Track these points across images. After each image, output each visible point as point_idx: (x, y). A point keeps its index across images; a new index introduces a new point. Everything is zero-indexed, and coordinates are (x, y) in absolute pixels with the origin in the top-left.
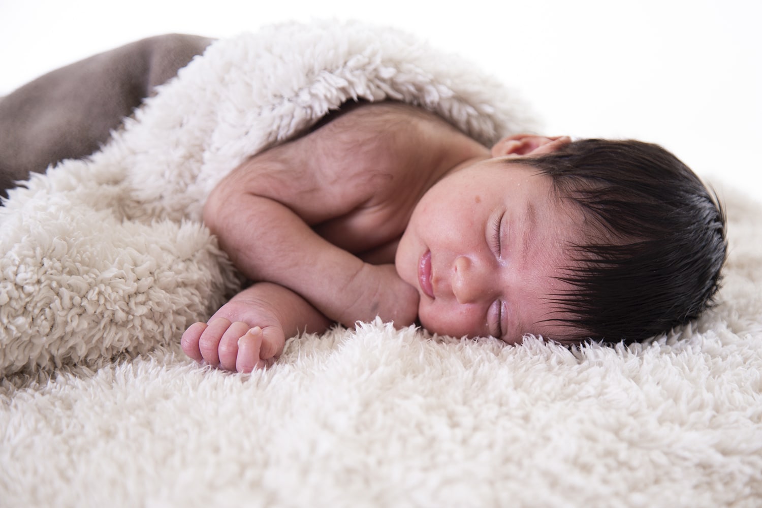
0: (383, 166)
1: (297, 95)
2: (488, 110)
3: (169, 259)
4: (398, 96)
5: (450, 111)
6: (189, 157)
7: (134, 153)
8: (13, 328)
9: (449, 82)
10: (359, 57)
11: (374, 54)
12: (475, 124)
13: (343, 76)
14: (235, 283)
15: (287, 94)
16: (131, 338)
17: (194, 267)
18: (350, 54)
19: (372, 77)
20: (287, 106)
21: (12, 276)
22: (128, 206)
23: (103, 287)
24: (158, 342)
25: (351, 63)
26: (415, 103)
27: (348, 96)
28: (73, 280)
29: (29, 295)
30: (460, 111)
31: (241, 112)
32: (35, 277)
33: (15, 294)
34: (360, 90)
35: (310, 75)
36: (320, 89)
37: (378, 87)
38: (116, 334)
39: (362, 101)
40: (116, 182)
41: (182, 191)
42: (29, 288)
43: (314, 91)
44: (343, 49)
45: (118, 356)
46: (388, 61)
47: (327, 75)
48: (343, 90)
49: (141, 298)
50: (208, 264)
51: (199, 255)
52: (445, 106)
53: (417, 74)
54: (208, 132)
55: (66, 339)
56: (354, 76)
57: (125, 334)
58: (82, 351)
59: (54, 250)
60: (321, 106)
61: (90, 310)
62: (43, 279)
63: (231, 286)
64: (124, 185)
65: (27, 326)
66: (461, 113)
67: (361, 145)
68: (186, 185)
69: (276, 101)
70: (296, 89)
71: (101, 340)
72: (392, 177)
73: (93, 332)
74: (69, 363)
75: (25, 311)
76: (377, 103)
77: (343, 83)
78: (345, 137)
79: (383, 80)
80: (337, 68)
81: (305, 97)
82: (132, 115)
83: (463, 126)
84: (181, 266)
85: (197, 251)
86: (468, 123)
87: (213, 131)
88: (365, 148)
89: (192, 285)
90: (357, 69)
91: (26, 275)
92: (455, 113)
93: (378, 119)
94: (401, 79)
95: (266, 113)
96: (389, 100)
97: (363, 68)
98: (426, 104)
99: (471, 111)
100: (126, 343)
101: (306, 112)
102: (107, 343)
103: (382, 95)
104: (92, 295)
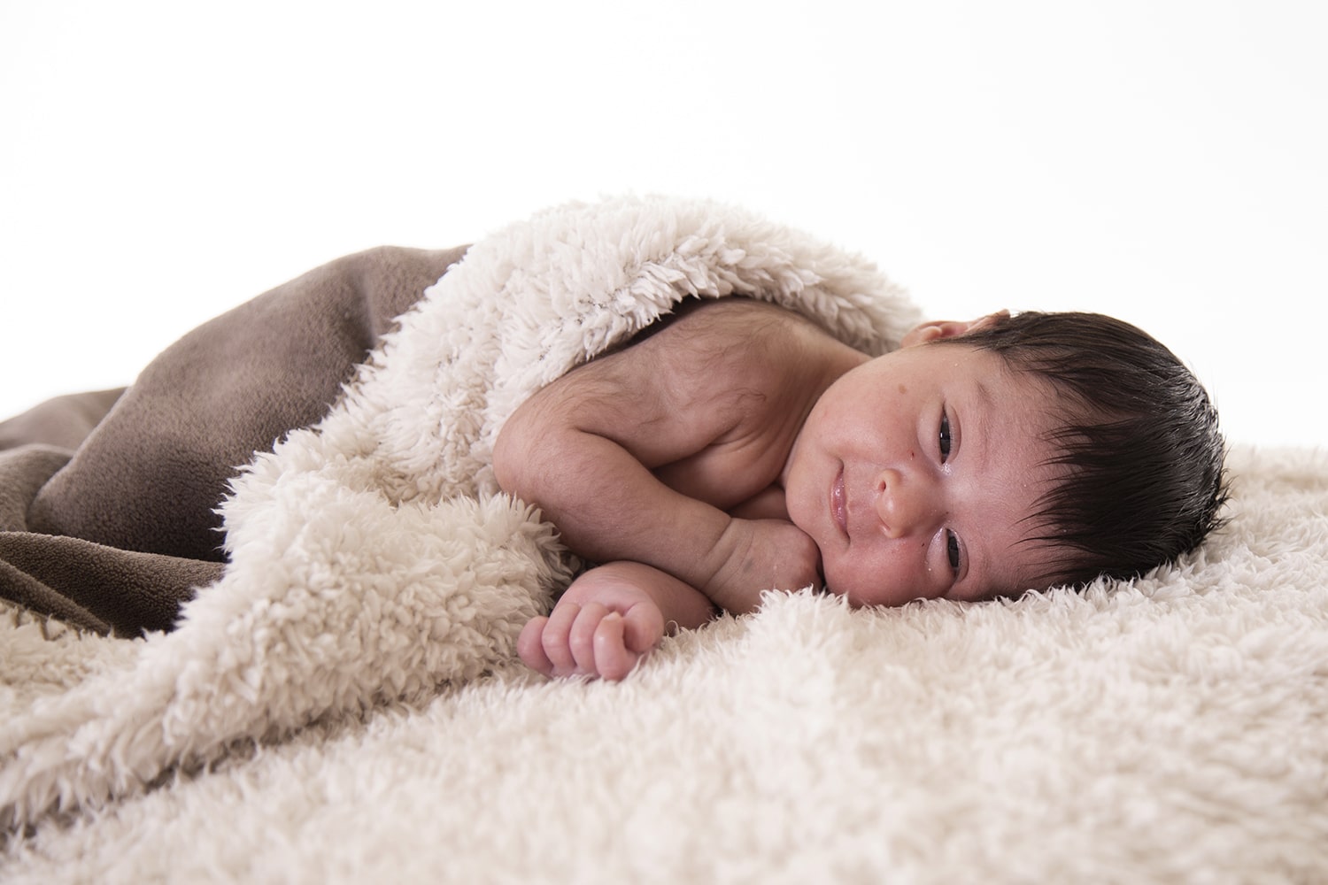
0: (754, 383)
1: (613, 299)
2: (866, 300)
3: (482, 545)
4: (749, 287)
5: (815, 305)
6: (470, 402)
7: (384, 410)
8: (318, 650)
9: (814, 264)
10: (695, 238)
11: (711, 233)
12: (849, 320)
13: (675, 267)
14: (564, 573)
15: (599, 297)
16: (461, 657)
17: (514, 555)
18: (680, 236)
19: (712, 263)
20: (600, 316)
21: (302, 579)
22: (391, 485)
23: (419, 588)
24: (492, 662)
25: (685, 247)
26: (769, 298)
27: (685, 294)
28: (378, 579)
29: (330, 603)
30: (828, 305)
31: (535, 328)
32: (333, 579)
33: (313, 603)
34: (702, 283)
35: (630, 269)
36: (647, 287)
37: (721, 277)
38: (441, 653)
39: (705, 300)
40: (365, 454)
41: (465, 454)
42: (331, 594)
43: (636, 292)
44: (671, 229)
45: (445, 685)
46: (735, 241)
47: (653, 267)
48: (676, 286)
49: (463, 600)
50: (529, 552)
51: (516, 538)
52: (810, 298)
53: (772, 254)
54: (488, 364)
55: (378, 664)
56: (691, 264)
57: (451, 652)
58: (400, 680)
59: (342, 542)
60: (647, 311)
61: (407, 619)
62: (342, 580)
63: (561, 577)
64: (380, 454)
65: (335, 646)
66: (829, 307)
67: (725, 353)
68: (468, 444)
69: (583, 309)
70: (612, 289)
71: (423, 662)
72: (765, 398)
73: (410, 653)
74: (381, 701)
75: (326, 626)
76: (724, 299)
77: (676, 276)
78: (699, 344)
79: (727, 267)
80: (665, 256)
81: (626, 301)
82: (368, 360)
83: (834, 327)
84: (500, 554)
85: (513, 533)
86: (840, 321)
87: (494, 362)
88: (730, 359)
89: (515, 581)
90: (692, 255)
91: (321, 575)
92: (822, 306)
93: (740, 319)
94: (751, 264)
95: (571, 326)
96: (736, 296)
97: (699, 253)
98: (783, 296)
99: (843, 303)
100: (456, 666)
101: (627, 323)
102: (432, 666)
103: (730, 288)
104: (407, 598)
